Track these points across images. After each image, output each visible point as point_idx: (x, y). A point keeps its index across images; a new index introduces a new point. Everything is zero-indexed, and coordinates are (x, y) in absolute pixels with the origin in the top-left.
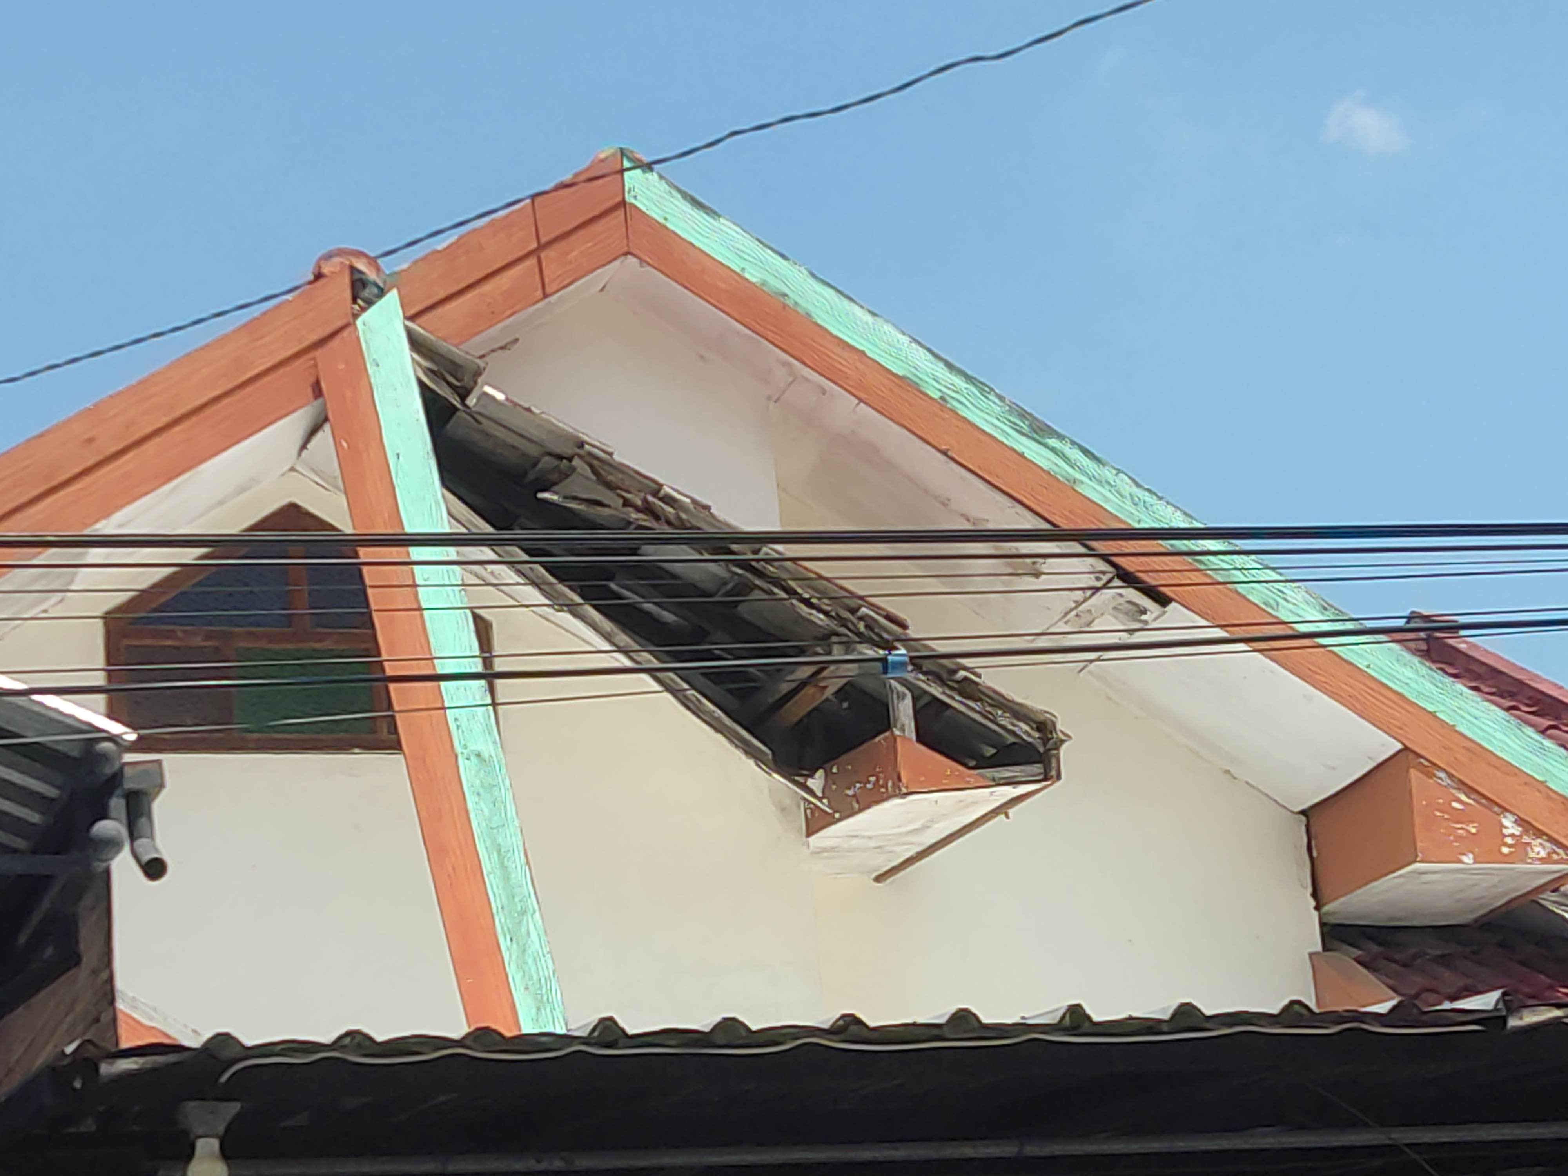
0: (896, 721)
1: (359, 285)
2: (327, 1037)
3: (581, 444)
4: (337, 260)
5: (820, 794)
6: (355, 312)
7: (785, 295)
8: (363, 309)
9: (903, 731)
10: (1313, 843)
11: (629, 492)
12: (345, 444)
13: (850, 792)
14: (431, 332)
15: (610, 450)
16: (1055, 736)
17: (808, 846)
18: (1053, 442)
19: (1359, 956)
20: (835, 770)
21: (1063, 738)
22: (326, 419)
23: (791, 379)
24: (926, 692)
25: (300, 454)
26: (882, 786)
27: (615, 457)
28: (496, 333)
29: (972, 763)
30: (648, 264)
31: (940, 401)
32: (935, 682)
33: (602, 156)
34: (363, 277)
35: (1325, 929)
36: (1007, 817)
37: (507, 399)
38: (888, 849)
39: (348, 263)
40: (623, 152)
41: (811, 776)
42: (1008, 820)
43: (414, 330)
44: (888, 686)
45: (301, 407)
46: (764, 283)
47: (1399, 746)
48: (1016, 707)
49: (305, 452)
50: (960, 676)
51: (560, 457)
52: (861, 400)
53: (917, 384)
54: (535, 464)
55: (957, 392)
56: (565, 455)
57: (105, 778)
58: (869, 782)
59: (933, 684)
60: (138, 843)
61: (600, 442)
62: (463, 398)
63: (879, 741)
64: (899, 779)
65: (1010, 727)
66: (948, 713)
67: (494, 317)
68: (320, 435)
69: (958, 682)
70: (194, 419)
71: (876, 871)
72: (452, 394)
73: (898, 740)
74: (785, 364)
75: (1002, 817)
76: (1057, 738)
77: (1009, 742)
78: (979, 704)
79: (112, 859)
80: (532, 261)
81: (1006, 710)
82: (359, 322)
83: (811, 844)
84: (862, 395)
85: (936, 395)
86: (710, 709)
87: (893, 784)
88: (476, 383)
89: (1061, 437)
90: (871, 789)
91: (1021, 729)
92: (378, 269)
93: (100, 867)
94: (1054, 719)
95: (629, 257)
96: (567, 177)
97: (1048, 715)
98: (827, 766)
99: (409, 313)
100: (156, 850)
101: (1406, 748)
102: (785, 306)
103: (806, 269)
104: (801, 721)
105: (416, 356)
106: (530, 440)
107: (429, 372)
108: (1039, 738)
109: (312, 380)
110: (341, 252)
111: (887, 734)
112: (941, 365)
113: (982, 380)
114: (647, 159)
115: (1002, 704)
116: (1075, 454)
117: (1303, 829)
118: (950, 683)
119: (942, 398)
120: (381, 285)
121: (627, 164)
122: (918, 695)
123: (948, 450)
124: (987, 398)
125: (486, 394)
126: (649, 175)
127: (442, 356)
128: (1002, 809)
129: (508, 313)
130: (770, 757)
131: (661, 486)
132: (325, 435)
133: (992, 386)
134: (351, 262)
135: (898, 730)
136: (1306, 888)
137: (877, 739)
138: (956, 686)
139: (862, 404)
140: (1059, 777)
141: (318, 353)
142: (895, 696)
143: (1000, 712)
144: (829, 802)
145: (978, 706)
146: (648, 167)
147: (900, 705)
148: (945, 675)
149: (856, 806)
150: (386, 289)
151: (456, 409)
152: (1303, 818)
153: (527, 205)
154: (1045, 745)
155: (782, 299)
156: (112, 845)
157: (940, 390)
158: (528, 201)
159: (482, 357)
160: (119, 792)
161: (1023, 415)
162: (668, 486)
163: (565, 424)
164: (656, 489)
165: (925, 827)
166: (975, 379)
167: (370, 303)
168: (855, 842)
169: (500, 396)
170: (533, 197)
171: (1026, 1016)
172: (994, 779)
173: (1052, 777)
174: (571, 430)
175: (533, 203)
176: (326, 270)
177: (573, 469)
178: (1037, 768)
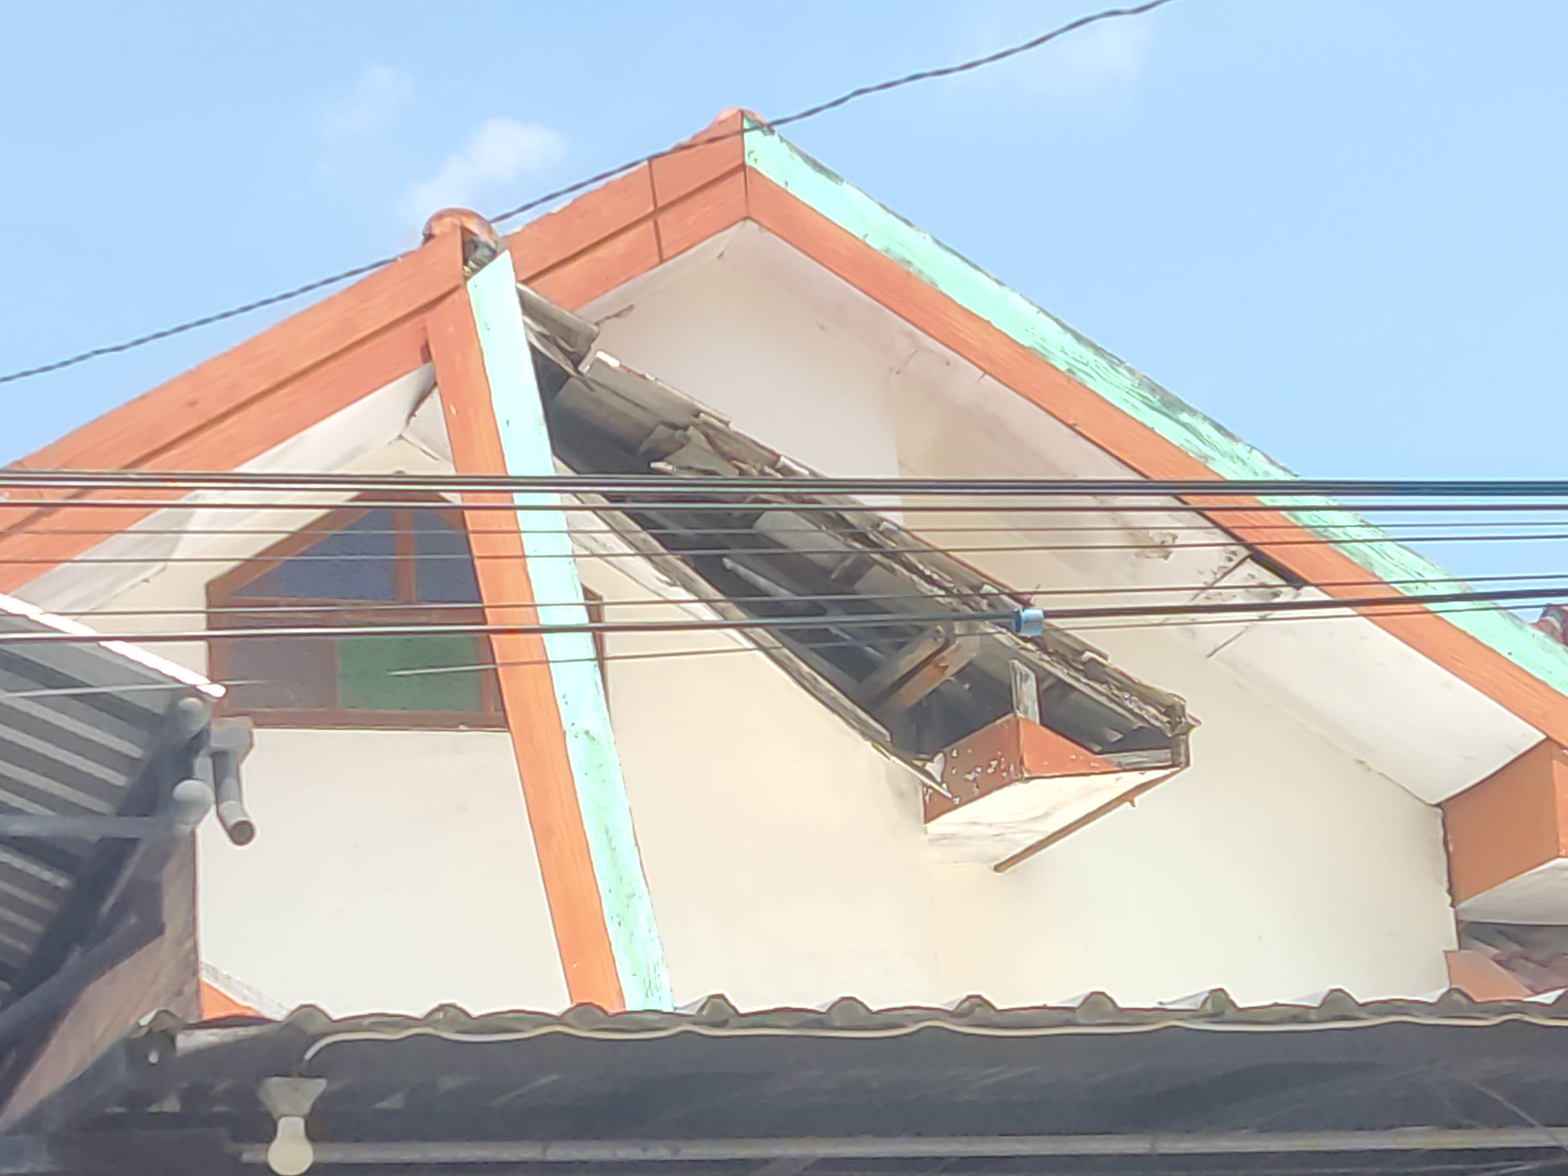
0: (1019, 702)
1: (471, 247)
2: (418, 1012)
3: (697, 413)
4: (447, 220)
5: (939, 779)
6: (467, 275)
7: (909, 263)
8: (474, 271)
9: (1026, 712)
10: (1449, 837)
11: (744, 462)
12: (453, 411)
13: (970, 777)
14: (546, 297)
15: (727, 419)
16: (1183, 720)
17: (926, 833)
18: (1184, 417)
19: (1496, 955)
20: (955, 754)
21: (1193, 723)
22: (435, 384)
23: (913, 350)
24: (1050, 674)
25: (408, 422)
26: (1004, 771)
27: (731, 425)
28: (609, 300)
29: (1097, 748)
30: (768, 229)
31: (1067, 373)
32: (1059, 664)
33: (723, 117)
34: (474, 238)
35: (1461, 926)
36: (1133, 805)
37: (621, 366)
38: (1007, 836)
39: (458, 223)
40: (742, 114)
41: (931, 760)
42: (1134, 808)
43: (528, 294)
44: (1011, 666)
45: (407, 372)
46: (887, 250)
47: (1543, 737)
48: (1143, 690)
49: (413, 419)
50: (1086, 658)
51: (675, 427)
52: (986, 372)
53: (1044, 356)
54: (649, 434)
55: (1086, 365)
56: (680, 424)
57: (190, 736)
58: (990, 766)
59: (1058, 666)
60: (224, 806)
61: (715, 410)
62: (576, 364)
63: (1001, 725)
64: (1022, 762)
65: (1137, 710)
66: (1074, 696)
67: (608, 282)
68: (428, 401)
69: (1084, 664)
70: (298, 383)
71: (996, 859)
72: (565, 360)
73: (1021, 724)
74: (908, 334)
75: (1128, 804)
76: (1186, 723)
77: (1135, 727)
78: (1105, 686)
79: (198, 822)
80: (650, 224)
81: (1133, 693)
82: (470, 284)
83: (929, 830)
84: (986, 366)
85: (1063, 368)
86: (826, 688)
87: (1015, 768)
88: (589, 348)
89: (1193, 412)
90: (993, 773)
91: (1148, 712)
92: (490, 231)
93: (186, 829)
94: (1182, 703)
95: (748, 222)
96: (685, 139)
97: (1176, 699)
98: (946, 750)
99: (523, 278)
100: (245, 814)
101: (1548, 738)
102: (909, 273)
103: (932, 236)
104: (919, 703)
105: (528, 320)
106: (644, 409)
107: (540, 336)
108: (1169, 722)
109: (422, 343)
110: (452, 212)
111: (1010, 716)
112: (1069, 336)
113: (1110, 351)
114: (767, 120)
115: (1129, 686)
116: (1207, 430)
117: (1440, 822)
118: (1075, 664)
119: (1069, 370)
120: (493, 245)
121: (746, 125)
122: (1042, 677)
123: (1076, 424)
124: (1117, 371)
125: (599, 360)
126: (769, 137)
127: (554, 321)
128: (1128, 796)
129: (623, 278)
130: (888, 739)
131: (778, 457)
132: (434, 400)
133: (1123, 359)
134: (461, 222)
135: (1020, 712)
136: (1442, 884)
137: (998, 722)
138: (1081, 667)
139: (987, 376)
140: (1188, 764)
141: (427, 316)
142: (1018, 677)
143: (1127, 696)
144: (948, 787)
145: (1104, 688)
146: (768, 128)
147: (1023, 685)
148: (1070, 656)
149: (977, 791)
150: (498, 251)
151: (569, 376)
152: (1440, 811)
153: (645, 166)
154: (1173, 729)
155: (906, 267)
156: (197, 807)
157: (1068, 363)
158: (646, 163)
159: (597, 324)
160: (203, 751)
161: (1155, 389)
162: (786, 457)
163: (680, 391)
164: (774, 459)
165: (1046, 815)
166: (1104, 351)
167: (481, 265)
168: (975, 829)
169: (614, 363)
170: (651, 159)
171: (1164, 1001)
172: (1119, 764)
173: (1181, 763)
174: (686, 398)
175: (650, 165)
176: (437, 231)
177: (688, 439)
178: (1166, 754)
